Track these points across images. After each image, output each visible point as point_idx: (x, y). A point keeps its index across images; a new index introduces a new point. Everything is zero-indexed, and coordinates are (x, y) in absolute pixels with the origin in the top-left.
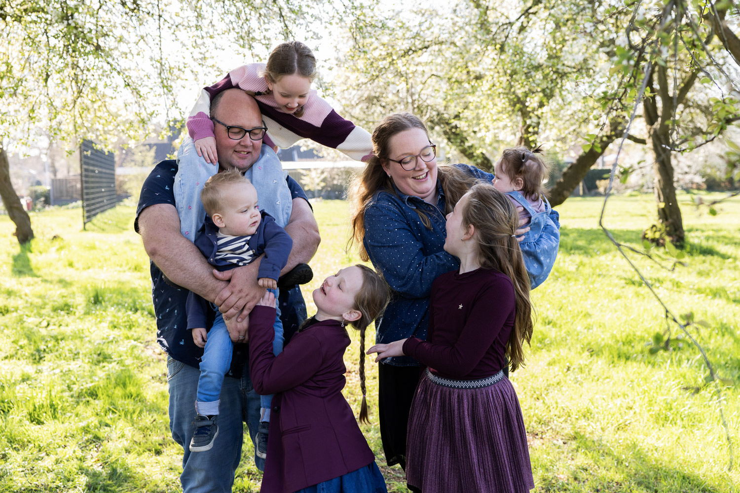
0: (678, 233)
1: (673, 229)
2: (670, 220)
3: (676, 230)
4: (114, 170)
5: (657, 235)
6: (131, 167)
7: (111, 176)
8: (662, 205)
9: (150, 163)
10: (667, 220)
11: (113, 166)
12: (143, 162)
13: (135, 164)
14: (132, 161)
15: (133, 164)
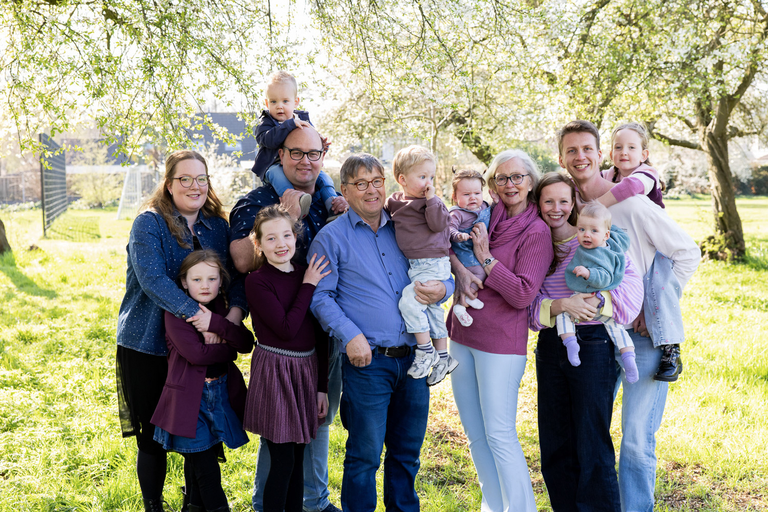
0: (738, 246)
1: (733, 241)
2: (730, 232)
3: (736, 243)
4: (64, 169)
5: (716, 248)
6: (81, 165)
7: (63, 176)
8: (721, 214)
9: (102, 161)
10: (726, 232)
11: (64, 164)
12: (94, 159)
13: (85, 163)
14: (82, 158)
15: (83, 161)
